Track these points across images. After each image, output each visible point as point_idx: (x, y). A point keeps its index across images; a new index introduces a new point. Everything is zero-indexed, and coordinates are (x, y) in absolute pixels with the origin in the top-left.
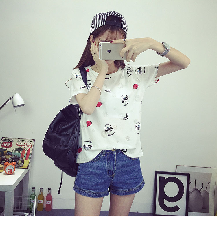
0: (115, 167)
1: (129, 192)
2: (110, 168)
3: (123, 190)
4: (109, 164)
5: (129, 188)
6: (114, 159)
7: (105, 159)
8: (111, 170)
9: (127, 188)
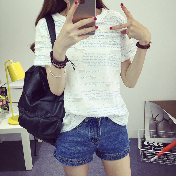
0: (99, 135)
1: (117, 157)
2: (94, 136)
3: (109, 155)
4: (93, 132)
5: (117, 153)
6: (98, 127)
7: (87, 126)
8: (94, 138)
9: (114, 153)
